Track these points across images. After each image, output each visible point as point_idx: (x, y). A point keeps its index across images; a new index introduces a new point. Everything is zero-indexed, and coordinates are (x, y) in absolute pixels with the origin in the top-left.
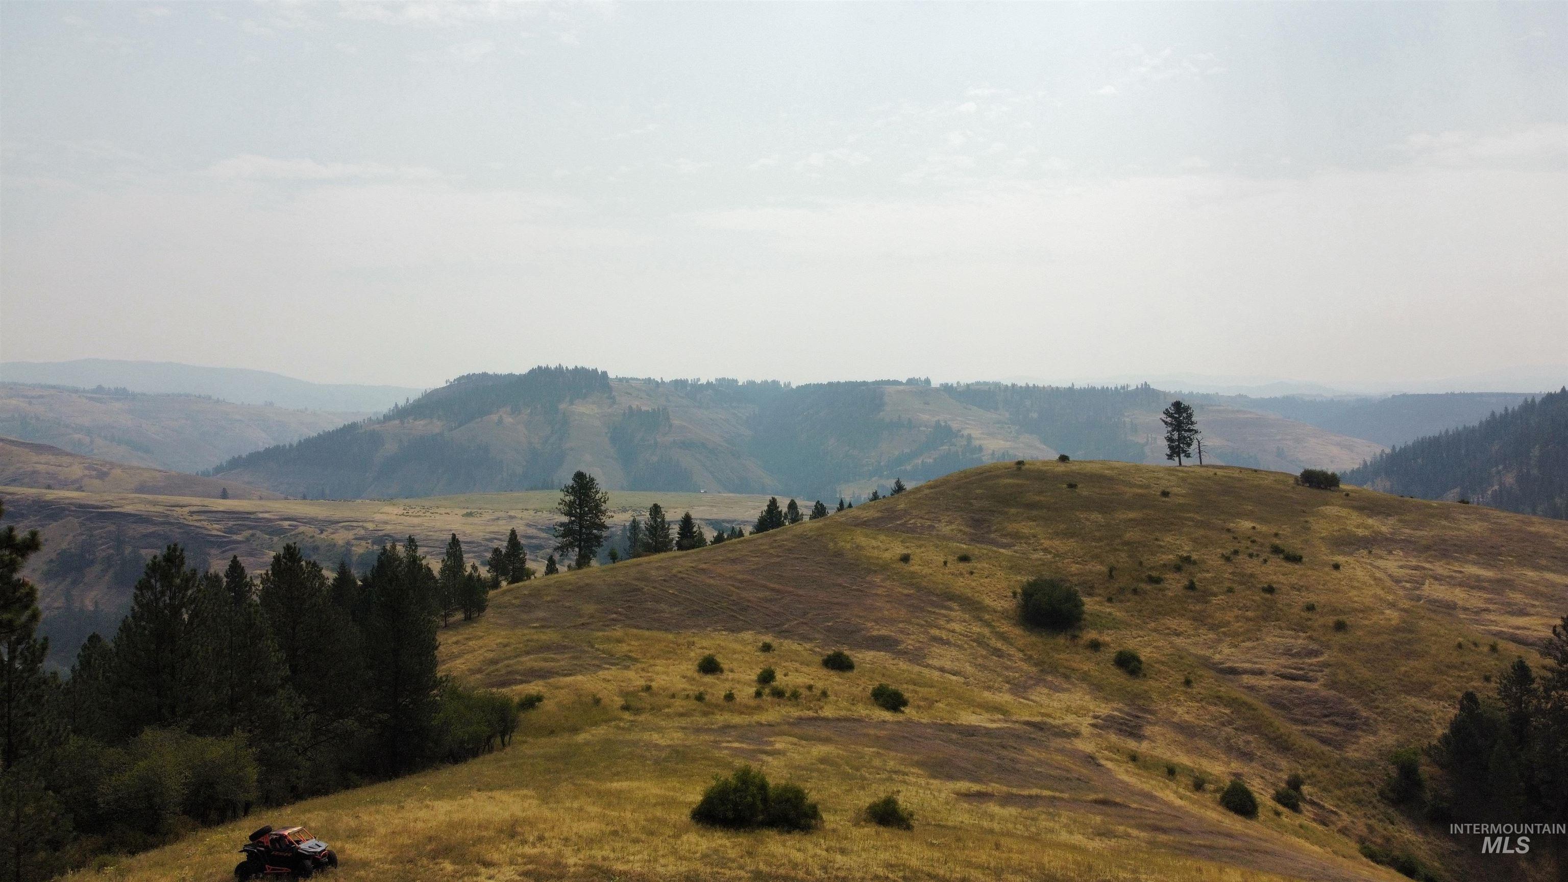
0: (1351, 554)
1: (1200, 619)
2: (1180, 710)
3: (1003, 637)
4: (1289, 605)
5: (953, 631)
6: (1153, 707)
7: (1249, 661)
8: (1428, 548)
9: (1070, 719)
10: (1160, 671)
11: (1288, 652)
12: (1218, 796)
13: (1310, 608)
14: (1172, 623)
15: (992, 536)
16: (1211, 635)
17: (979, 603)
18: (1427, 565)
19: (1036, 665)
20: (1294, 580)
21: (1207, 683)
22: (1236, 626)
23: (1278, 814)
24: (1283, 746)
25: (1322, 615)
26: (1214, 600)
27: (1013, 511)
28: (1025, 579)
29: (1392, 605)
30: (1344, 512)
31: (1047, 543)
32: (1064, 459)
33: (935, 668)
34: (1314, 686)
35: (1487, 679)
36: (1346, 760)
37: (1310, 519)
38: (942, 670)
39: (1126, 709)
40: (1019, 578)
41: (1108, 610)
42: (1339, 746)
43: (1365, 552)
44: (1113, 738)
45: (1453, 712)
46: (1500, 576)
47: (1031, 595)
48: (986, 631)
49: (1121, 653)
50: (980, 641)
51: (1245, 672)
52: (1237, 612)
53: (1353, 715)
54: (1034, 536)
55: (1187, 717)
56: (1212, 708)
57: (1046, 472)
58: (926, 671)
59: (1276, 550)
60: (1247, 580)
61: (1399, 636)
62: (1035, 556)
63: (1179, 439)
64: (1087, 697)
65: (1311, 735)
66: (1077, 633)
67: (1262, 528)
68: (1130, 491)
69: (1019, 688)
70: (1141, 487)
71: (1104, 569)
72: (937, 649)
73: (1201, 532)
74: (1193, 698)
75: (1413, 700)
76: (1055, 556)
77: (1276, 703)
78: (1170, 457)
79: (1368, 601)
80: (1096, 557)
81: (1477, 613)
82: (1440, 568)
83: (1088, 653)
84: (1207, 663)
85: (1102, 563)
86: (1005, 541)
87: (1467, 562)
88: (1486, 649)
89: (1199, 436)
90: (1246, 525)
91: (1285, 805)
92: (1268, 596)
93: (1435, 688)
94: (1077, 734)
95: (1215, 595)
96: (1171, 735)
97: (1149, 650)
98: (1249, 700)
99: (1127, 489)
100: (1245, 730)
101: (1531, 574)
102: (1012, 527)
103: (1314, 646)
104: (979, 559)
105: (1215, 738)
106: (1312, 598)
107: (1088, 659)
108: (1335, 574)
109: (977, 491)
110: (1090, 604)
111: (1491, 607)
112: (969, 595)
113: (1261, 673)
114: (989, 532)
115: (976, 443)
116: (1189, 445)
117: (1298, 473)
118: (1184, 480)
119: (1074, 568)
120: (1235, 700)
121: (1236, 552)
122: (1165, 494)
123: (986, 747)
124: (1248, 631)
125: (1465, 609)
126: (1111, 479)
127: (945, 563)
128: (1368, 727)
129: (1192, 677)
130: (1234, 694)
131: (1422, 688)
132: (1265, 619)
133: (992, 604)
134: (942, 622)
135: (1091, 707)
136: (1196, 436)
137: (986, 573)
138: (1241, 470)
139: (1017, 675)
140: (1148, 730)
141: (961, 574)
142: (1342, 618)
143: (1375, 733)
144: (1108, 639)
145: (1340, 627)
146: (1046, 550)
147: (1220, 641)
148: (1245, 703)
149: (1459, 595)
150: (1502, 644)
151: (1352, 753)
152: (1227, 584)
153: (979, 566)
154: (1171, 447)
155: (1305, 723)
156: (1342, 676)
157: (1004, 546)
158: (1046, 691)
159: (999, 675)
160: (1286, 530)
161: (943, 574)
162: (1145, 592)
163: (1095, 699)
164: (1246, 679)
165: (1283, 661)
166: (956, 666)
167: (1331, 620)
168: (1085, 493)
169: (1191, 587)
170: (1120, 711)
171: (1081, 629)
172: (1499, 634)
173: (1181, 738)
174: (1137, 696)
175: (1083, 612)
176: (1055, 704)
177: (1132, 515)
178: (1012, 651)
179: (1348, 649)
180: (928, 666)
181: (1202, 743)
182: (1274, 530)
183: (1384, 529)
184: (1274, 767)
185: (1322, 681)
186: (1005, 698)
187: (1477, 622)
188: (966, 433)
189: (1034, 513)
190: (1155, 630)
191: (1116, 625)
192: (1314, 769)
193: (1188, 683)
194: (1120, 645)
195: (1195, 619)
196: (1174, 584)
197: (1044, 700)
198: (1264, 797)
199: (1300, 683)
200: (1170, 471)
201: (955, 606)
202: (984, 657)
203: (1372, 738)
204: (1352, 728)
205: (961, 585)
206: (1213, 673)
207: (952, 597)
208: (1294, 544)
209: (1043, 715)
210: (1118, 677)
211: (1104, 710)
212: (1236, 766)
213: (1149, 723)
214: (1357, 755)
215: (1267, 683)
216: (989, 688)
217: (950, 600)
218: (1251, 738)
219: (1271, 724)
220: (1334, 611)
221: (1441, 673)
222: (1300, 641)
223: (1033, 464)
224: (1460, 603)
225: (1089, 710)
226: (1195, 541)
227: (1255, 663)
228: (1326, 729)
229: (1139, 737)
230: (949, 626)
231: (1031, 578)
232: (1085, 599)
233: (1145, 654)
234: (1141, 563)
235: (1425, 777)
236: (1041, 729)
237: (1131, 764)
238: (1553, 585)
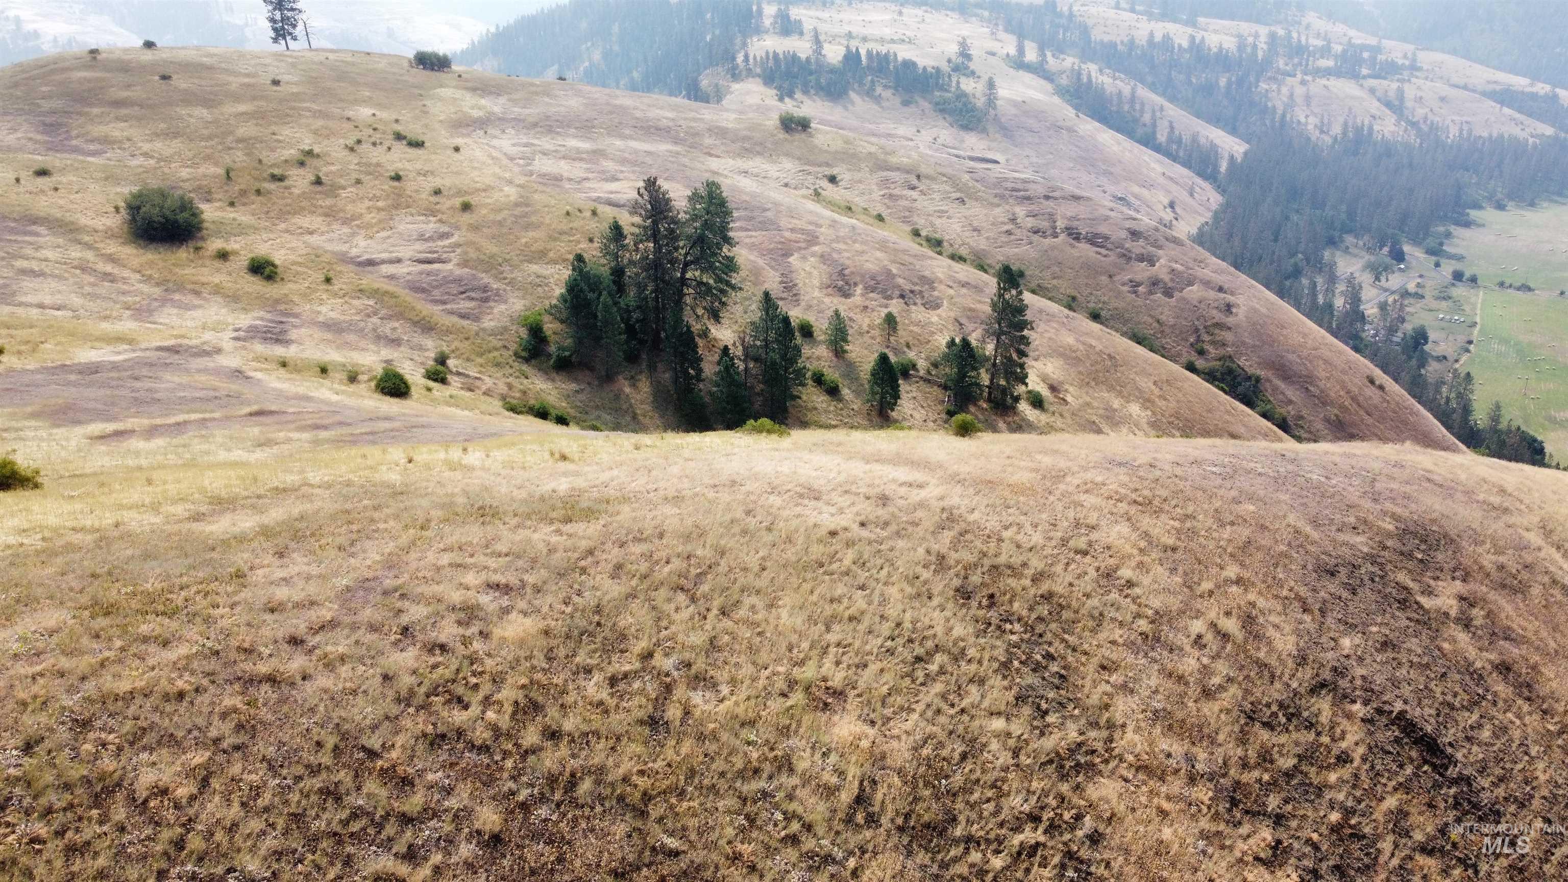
0: (469, 135)
1: (330, 214)
2: (323, 309)
3: (112, 259)
4: (417, 191)
5: (46, 260)
6: (296, 310)
7: (385, 251)
8: (535, 125)
9: (208, 336)
10: (298, 273)
11: (421, 238)
12: (373, 384)
13: (437, 192)
14: (305, 221)
15: (74, 142)
16: (346, 230)
17: (72, 223)
18: (536, 142)
19: (158, 284)
20: (418, 166)
21: (346, 278)
22: (368, 217)
23: (429, 389)
24: (427, 327)
25: (449, 197)
26: (343, 194)
27: (96, 111)
28: (127, 190)
29: (510, 182)
30: (459, 94)
31: (146, 147)
32: (149, 45)
33: (31, 305)
34: (449, 266)
35: (591, 240)
36: (484, 330)
37: (428, 103)
38: (41, 306)
39: (269, 316)
40: (119, 190)
41: (232, 215)
42: (477, 319)
43: (482, 133)
44: (259, 348)
45: (566, 273)
46: (595, 147)
47: (139, 208)
48: (90, 255)
49: (253, 259)
50: (84, 268)
51: (383, 262)
52: (367, 203)
53: (485, 289)
54: (129, 140)
55: (333, 315)
56: (356, 302)
57: (130, 61)
58: (20, 311)
59: (399, 137)
60: (373, 170)
61: (518, 211)
62: (135, 162)
63: (282, 20)
64: (224, 311)
65: (452, 313)
66: (200, 244)
67: (383, 115)
68: (235, 83)
69: (141, 313)
70: (247, 75)
71: (221, 171)
72: (28, 283)
73: (320, 123)
74: (335, 295)
75: (534, 268)
76: (159, 160)
77: (417, 288)
78: (275, 40)
79: (488, 181)
80: (208, 158)
81: (579, 182)
82: (546, 143)
83: (218, 264)
84: (344, 259)
85: (216, 164)
86: (92, 147)
87: (568, 136)
88: (588, 214)
89: (303, 16)
90: (364, 112)
91: (436, 380)
92: (396, 184)
93: (551, 255)
94: (219, 351)
95: (344, 188)
96: (318, 334)
97: (283, 252)
98: (391, 288)
99: (231, 79)
100: (390, 318)
101: (619, 143)
102: (99, 130)
103: (446, 229)
104: (63, 170)
105: (362, 330)
106: (437, 182)
107: (218, 270)
108: (456, 156)
109: (44, 89)
110: (209, 212)
111: (590, 175)
112: (58, 215)
113: (399, 261)
114: (69, 138)
116: (294, 26)
117: (411, 55)
118: (293, 65)
119: (185, 173)
120: (377, 291)
121: (359, 142)
122: (276, 83)
123: (114, 383)
124: (380, 221)
125: (570, 180)
126: (210, 68)
127: (18, 180)
128: (499, 297)
129: (331, 274)
130: (376, 286)
131: (541, 256)
132: (397, 207)
133: (90, 223)
134: (28, 251)
135: (230, 320)
136: (300, 16)
137: (76, 188)
138: (354, 53)
139: (138, 299)
140: (293, 334)
141: (42, 191)
142: (467, 198)
143: (506, 302)
144: (236, 246)
145: (466, 207)
146: (146, 155)
147: (353, 234)
148: (386, 292)
149: (564, 168)
150: (601, 209)
151: (488, 323)
152: (355, 176)
153: (64, 180)
154: (275, 30)
155: (444, 303)
156: (473, 254)
157: (94, 154)
158: (175, 311)
159: (115, 302)
160: (406, 115)
161: (18, 194)
162: (269, 192)
163: (233, 311)
164: (386, 269)
165: (419, 246)
166: (59, 299)
167: (458, 202)
168: (184, 85)
169: (318, 182)
170: (262, 319)
171: (203, 239)
172: (597, 200)
173: (329, 336)
174: (277, 301)
175: (202, 221)
176: (189, 323)
177: (242, 108)
178: (126, 273)
179: (475, 228)
180: (20, 304)
181: (351, 337)
182: (394, 117)
183: (497, 109)
184: (421, 348)
185: (455, 261)
186: (127, 325)
187: (579, 190)
189: (124, 111)
190: (287, 231)
191: (242, 230)
192: (456, 344)
193: (328, 280)
194: (251, 251)
195: (327, 215)
196: (300, 180)
197: (175, 321)
198: (414, 375)
199: (436, 266)
200: (278, 56)
201: (42, 230)
202: (93, 285)
203: (503, 307)
204: (486, 300)
205: (44, 205)
206: (352, 267)
207: (35, 221)
208: (413, 130)
209: (176, 337)
210: (255, 285)
211: (245, 320)
212: (387, 353)
213: (295, 327)
214: (492, 324)
215: (406, 270)
216: (106, 318)
217: (34, 223)
218: (396, 324)
219: (413, 309)
220: (459, 193)
221: (555, 239)
222: (431, 225)
223: (111, 52)
224: (565, 175)
225: (228, 324)
226: (316, 132)
227: (391, 252)
228: (464, 305)
229: (287, 342)
230: (38, 255)
231: (135, 189)
232: (203, 206)
233: (278, 258)
234: (260, 161)
235: (548, 333)
236: (177, 352)
237: (282, 371)
238: (636, 152)
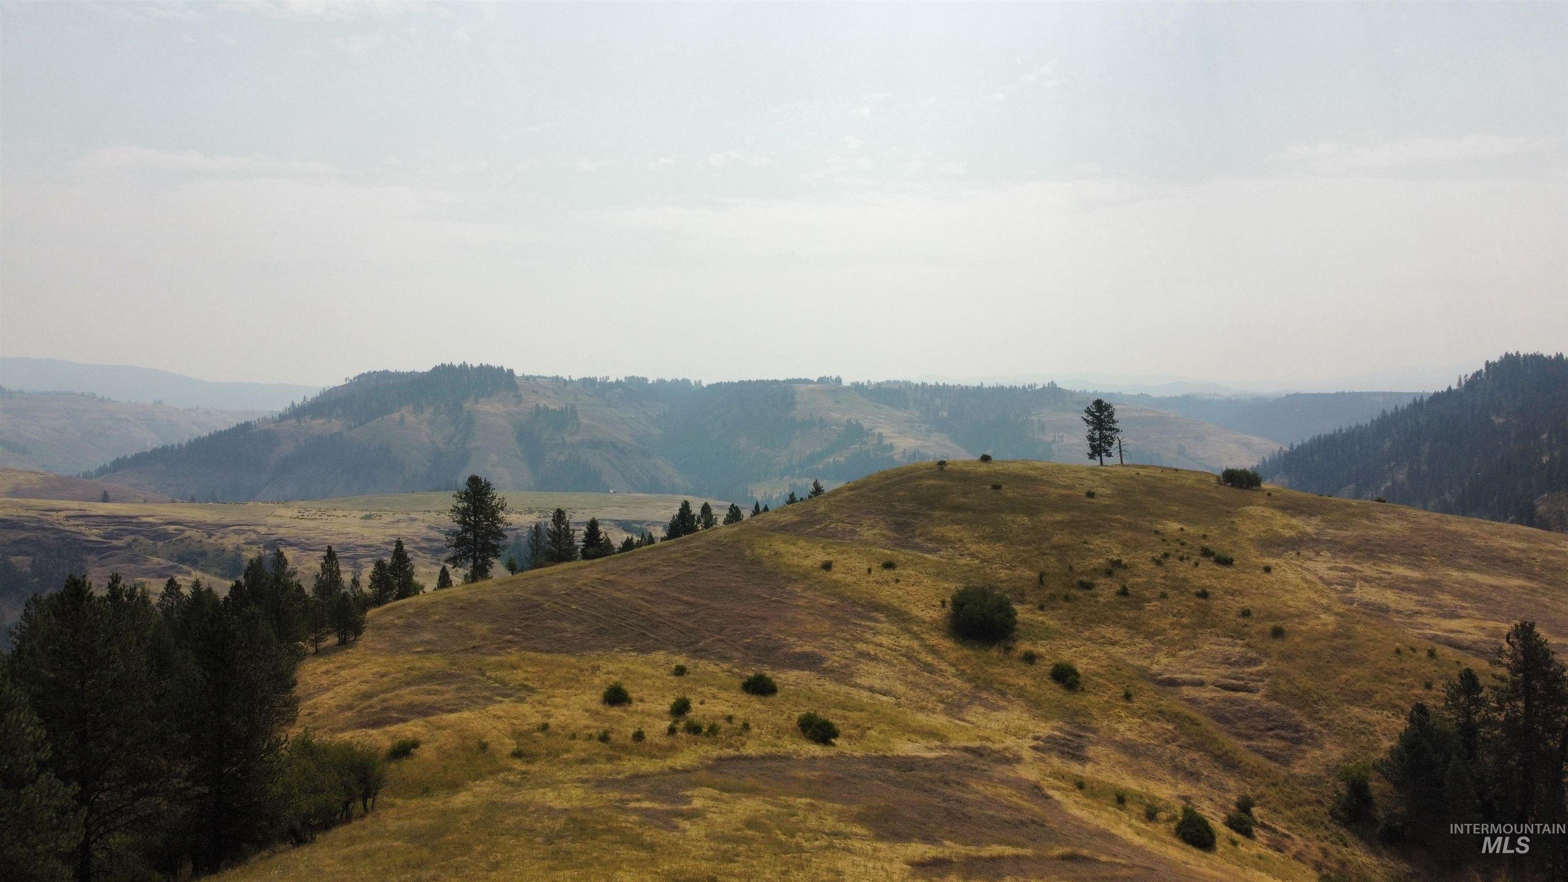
0: (1279, 556)
1: (1134, 627)
2: (1122, 727)
3: (933, 650)
4: (1223, 611)
5: (881, 645)
6: (1095, 725)
7: (1187, 671)
8: (1353, 549)
9: (1010, 741)
10: (1098, 684)
11: (1226, 661)
12: (1173, 825)
13: (1246, 613)
14: (1107, 631)
15: (917, 540)
16: (1148, 644)
17: (906, 613)
18: (1355, 567)
19: (969, 681)
20: (1226, 584)
21: (1147, 696)
22: (1174, 633)
23: (1234, 843)
24: (1229, 764)
25: (1259, 620)
26: (1148, 607)
27: (937, 514)
28: (954, 586)
29: (1327, 609)
30: (1268, 512)
31: (974, 548)
32: (986, 459)
33: (863, 687)
34: (1256, 697)
35: (1428, 686)
36: (1294, 776)
37: (1236, 520)
38: (871, 689)
39: (1067, 728)
40: (946, 585)
41: (1040, 618)
42: (1286, 763)
43: (1294, 554)
44: (1056, 762)
45: (1401, 724)
46: (1427, 577)
47: (963, 604)
48: (916, 644)
49: (1057, 666)
50: (909, 656)
51: (1185, 683)
52: (1171, 619)
53: (1297, 728)
54: (960, 541)
55: (1129, 735)
56: (1154, 724)
57: (968, 473)
58: (854, 692)
59: (1206, 553)
60: (1180, 585)
61: (1337, 642)
62: (963, 561)
63: (1101, 438)
64: (1026, 716)
65: (1257, 751)
66: (1010, 644)
67: (1190, 530)
68: (1055, 492)
69: (954, 708)
70: (1065, 487)
71: (1034, 575)
72: (864, 666)
73: (1129, 534)
74: (1134, 714)
75: (1356, 710)
76: (983, 561)
77: (1219, 717)
78: (1092, 456)
79: (1302, 605)
80: (1024, 562)
81: (1410, 616)
82: (1368, 569)
83: (1023, 666)
84: (1144, 674)
85: (1031, 568)
86: (930, 545)
87: (1393, 562)
88: (1424, 654)
89: (1119, 435)
90: (1174, 526)
91: (1239, 831)
92: (1203, 601)
93: (1378, 697)
94: (1018, 759)
95: (1149, 601)
96: (1115, 756)
97: (1085, 660)
98: (1193, 714)
99: (1051, 490)
100: (1189, 747)
101: (1455, 574)
102: (937, 531)
103: (1252, 654)
104: (905, 565)
105: (1159, 757)
106: (1247, 603)
107: (1024, 673)
108: (1267, 577)
109: (900, 493)
110: (1023, 613)
111: (1424, 609)
112: (896, 604)
113: (1201, 684)
114: (914, 536)
115: (887, 441)
116: (1110, 444)
117: (1219, 473)
118: (1107, 479)
119: (1003, 574)
120: (1177, 715)
121: (1166, 555)
122: (1091, 495)
124: (1184, 639)
125: (1398, 612)
126: (1033, 480)
127: (869, 570)
128: (1314, 741)
129: (1131, 690)
130: (1177, 709)
131: (1362, 698)
132: (1202, 625)
133: (920, 614)
134: (868, 636)
135: (1031, 727)
136: (1117, 435)
137: (912, 581)
138: (1163, 469)
139: (950, 693)
140: (1091, 751)
141: (887, 582)
142: (1279, 623)
143: (1321, 747)
144: (1042, 650)
145: (1277, 633)
146: (972, 555)
147: (1155, 650)
148: (1188, 718)
149: (1390, 598)
150: (1440, 649)
151: (1298, 769)
152: (1160, 589)
153: (905, 573)
154: (1092, 447)
155: (1249, 738)
156: (1284, 686)
157: (930, 551)
158: (982, 710)
159: (932, 694)
160: (1214, 532)
161: (867, 582)
162: (1076, 599)
163: (1034, 717)
164: (1187, 691)
165: (1222, 670)
166: (886, 685)
167: (1269, 626)
168: (1010, 494)
169: (1124, 592)
170: (1060, 729)
171: (1015, 641)
172: (1434, 638)
173: (1125, 758)
174: (1076, 713)
175: (1016, 622)
176: (993, 725)
177: (1059, 517)
178: (944, 666)
179: (1287, 657)
180: (856, 686)
181: (1148, 764)
182: (1202, 532)
183: (1309, 529)
184: (1222, 788)
185: (1263, 691)
186: (939, 720)
187: (1411, 625)
188: (877, 431)
189: (960, 515)
190: (1089, 639)
191: (1048, 634)
192: (1262, 788)
193: (1128, 697)
194: (1055, 657)
195: (1130, 627)
196: (1106, 589)
197: (982, 722)
198: (1217, 824)
199: (1241, 694)
200: (1093, 470)
201: (881, 617)
202: (915, 674)
203: (1318, 753)
204: (1298, 741)
205: (886, 594)
206: (1152, 685)
207: (878, 608)
208: (1223, 546)
209: (982, 738)
210: (1054, 692)
211: (1045, 729)
212: (1184, 788)
213: (1092, 743)
214: (1305, 771)
215: (1208, 695)
216: (922, 709)
217: (877, 610)
218: (1196, 756)
219: (1215, 740)
220: (1270, 616)
221: (1382, 680)
222: (1238, 649)
223: (955, 464)
224: (1393, 606)
225: (1028, 731)
226: (1124, 544)
227: (1193, 673)
228: (1272, 744)
229: (1082, 759)
230: (876, 640)
231: (961, 586)
232: (1017, 607)
233: (1081, 665)
234: (1071, 568)
235: (1375, 793)
236: (981, 755)
237: (1078, 793)
238: (1478, 585)
